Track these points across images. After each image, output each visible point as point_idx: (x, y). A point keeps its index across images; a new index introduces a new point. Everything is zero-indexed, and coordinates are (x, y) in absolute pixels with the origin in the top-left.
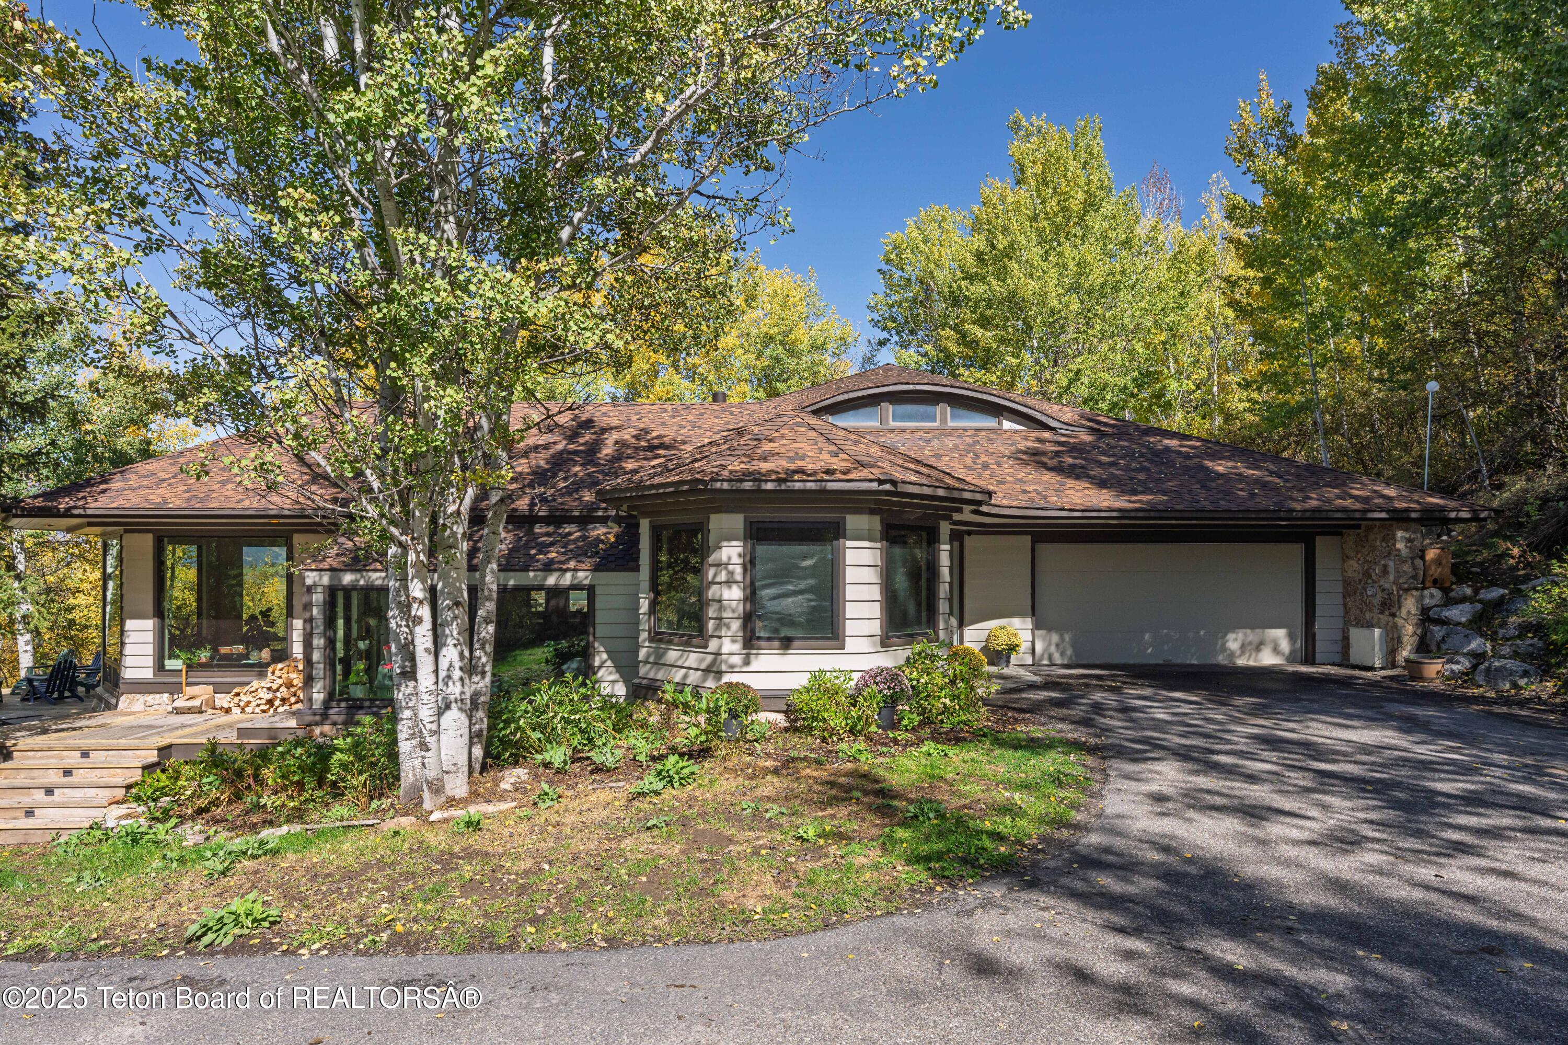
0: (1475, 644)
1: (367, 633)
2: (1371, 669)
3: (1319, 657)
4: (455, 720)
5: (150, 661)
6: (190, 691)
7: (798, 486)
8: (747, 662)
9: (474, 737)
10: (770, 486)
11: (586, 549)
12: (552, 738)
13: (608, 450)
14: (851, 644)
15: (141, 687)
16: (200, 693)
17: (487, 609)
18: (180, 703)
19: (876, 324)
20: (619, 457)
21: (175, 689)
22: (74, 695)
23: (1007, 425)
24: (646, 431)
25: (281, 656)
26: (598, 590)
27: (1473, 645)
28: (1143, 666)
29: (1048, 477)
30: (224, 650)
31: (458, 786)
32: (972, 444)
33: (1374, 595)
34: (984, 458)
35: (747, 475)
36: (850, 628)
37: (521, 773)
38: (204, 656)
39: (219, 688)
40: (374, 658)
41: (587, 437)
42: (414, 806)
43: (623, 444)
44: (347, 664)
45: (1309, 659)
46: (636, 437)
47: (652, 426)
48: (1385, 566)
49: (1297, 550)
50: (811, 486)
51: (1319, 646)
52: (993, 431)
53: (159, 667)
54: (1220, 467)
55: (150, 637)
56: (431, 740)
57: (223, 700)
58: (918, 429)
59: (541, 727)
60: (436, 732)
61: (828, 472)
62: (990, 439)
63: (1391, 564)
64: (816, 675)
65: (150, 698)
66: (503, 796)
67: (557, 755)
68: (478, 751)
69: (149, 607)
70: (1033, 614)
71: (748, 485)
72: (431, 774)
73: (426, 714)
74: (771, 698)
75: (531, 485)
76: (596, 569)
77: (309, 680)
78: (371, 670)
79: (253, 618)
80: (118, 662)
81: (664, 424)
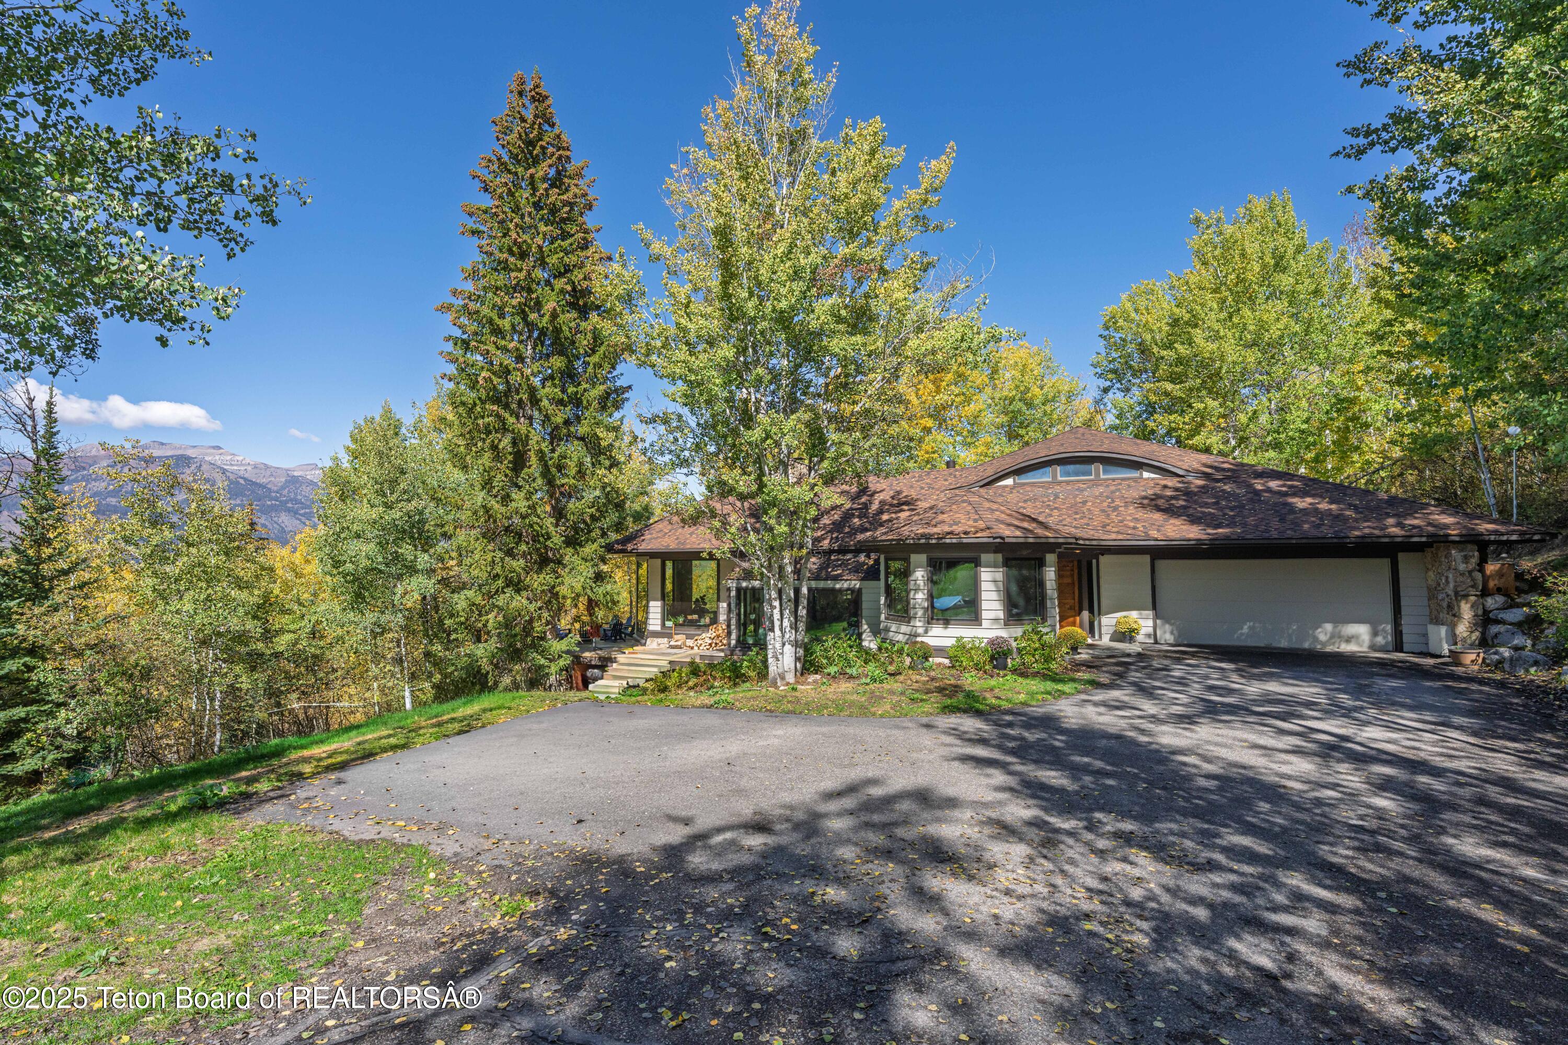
0: (1518, 641)
1: (754, 610)
2: (1440, 656)
3: (1406, 647)
4: (788, 649)
5: (659, 622)
6: (676, 637)
7: (948, 541)
8: (926, 632)
9: (797, 659)
10: (934, 541)
11: (856, 569)
12: (831, 662)
13: (875, 506)
14: (985, 624)
15: (656, 634)
16: (679, 639)
17: (804, 602)
18: (672, 643)
19: (1100, 376)
20: (881, 512)
21: (670, 636)
22: (621, 638)
23: (1146, 475)
24: (899, 493)
25: (714, 621)
26: (864, 591)
27: (1516, 642)
28: (1227, 647)
29: (1157, 516)
30: (689, 617)
31: (790, 678)
32: (1113, 492)
33: (1443, 600)
34: (1118, 502)
35: (923, 536)
36: (985, 615)
37: (818, 677)
38: (681, 620)
39: (689, 637)
40: (757, 623)
41: (864, 499)
42: (774, 684)
43: (882, 503)
44: (745, 626)
45: (1399, 647)
46: (893, 498)
47: (904, 489)
48: (1447, 577)
49: (1385, 563)
50: (954, 541)
51: (1405, 638)
52: (1135, 480)
53: (663, 625)
54: (1301, 503)
55: (659, 610)
56: (780, 657)
57: (690, 642)
58: (1078, 481)
59: (827, 658)
60: (782, 654)
61: (966, 533)
62: (1129, 486)
63: (1451, 576)
64: (959, 639)
65: (660, 640)
66: (809, 684)
67: (832, 670)
68: (799, 665)
69: (659, 595)
70: (1154, 608)
71: (923, 541)
72: (780, 671)
73: (778, 645)
74: (940, 651)
75: (831, 531)
76: (862, 579)
77: (729, 634)
78: (756, 630)
79: (697, 600)
80: (646, 623)
81: (912, 487)
